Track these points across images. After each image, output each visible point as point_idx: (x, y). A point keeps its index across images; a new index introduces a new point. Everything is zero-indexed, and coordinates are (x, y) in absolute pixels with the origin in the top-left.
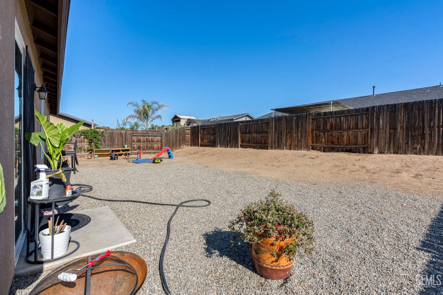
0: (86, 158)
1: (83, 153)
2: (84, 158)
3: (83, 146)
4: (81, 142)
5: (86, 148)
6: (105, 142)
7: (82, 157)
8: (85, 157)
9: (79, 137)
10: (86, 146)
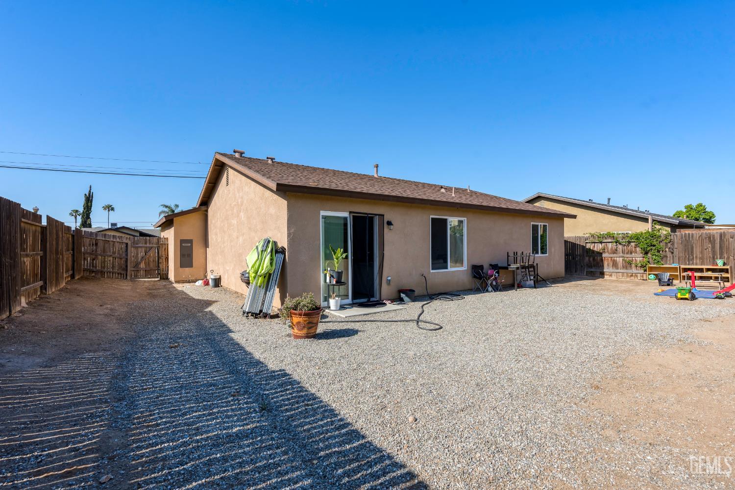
0: (639, 278)
1: (634, 270)
2: (636, 278)
3: (634, 258)
4: (631, 253)
5: (638, 262)
6: (672, 253)
7: (632, 276)
8: (637, 276)
9: (628, 245)
10: (638, 259)
